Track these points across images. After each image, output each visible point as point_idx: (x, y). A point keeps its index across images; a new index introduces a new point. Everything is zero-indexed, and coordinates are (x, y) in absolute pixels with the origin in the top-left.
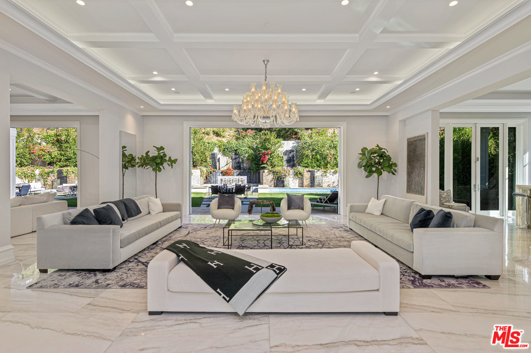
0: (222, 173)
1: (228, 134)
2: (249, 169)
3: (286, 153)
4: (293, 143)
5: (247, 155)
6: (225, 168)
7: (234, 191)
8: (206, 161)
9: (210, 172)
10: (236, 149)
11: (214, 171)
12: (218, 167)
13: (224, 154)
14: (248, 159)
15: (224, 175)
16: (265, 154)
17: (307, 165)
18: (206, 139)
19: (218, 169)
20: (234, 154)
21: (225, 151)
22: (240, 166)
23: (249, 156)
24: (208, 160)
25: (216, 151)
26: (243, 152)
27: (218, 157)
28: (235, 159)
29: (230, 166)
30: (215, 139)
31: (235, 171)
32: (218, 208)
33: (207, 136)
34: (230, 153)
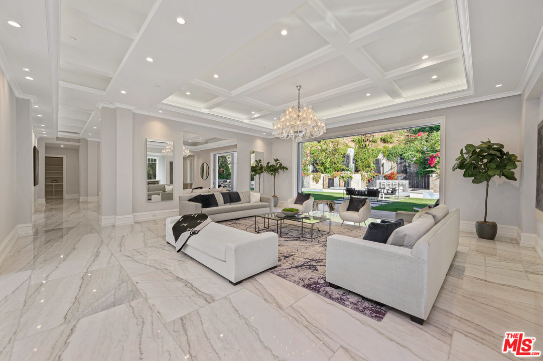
0: (385, 177)
1: (397, 139)
2: (417, 173)
5: (415, 159)
6: (390, 172)
8: (369, 167)
9: (373, 176)
10: (401, 153)
11: (377, 176)
12: (382, 171)
13: (389, 159)
14: (415, 163)
15: (387, 179)
16: (433, 157)
18: (372, 146)
19: (382, 173)
20: (399, 158)
22: (406, 170)
23: (417, 160)
24: (372, 165)
25: (380, 156)
26: (410, 156)
27: (382, 162)
28: (401, 163)
29: (395, 170)
30: (381, 146)
31: (400, 175)
34: (395, 158)
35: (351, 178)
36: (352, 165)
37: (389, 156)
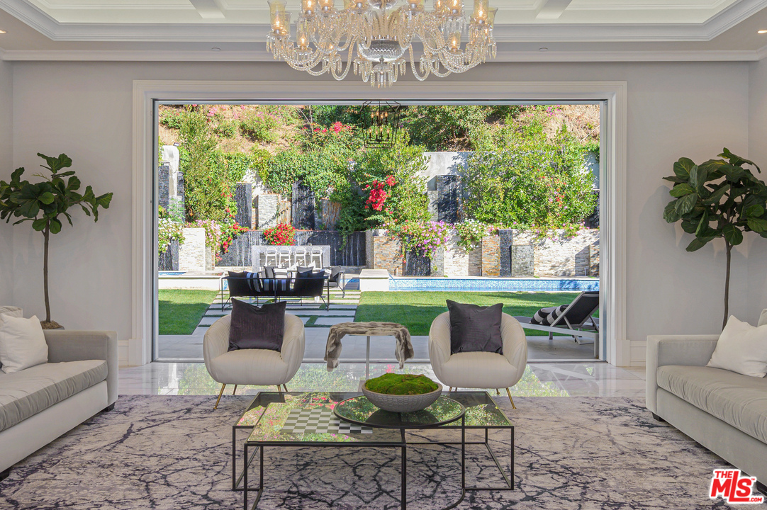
0: (264, 236)
1: (281, 133)
2: (337, 227)
3: (436, 183)
4: (455, 158)
5: (330, 190)
6: (274, 224)
7: (292, 287)
8: (221, 207)
9: (233, 235)
10: (301, 173)
11: (242, 233)
12: (253, 221)
13: (270, 187)
14: (333, 200)
15: (269, 243)
16: (378, 189)
17: (490, 216)
18: (222, 146)
19: (253, 226)
20: (295, 186)
21: (272, 177)
22: (311, 219)
23: (336, 192)
24: (228, 201)
25: (248, 178)
26: (321, 181)
27: (254, 194)
28: (300, 200)
29: (286, 218)
30: (245, 147)
31: (299, 232)
32: (231, 348)
33: (225, 140)
34: (286, 185)
35: (179, 239)
36: (176, 199)
37: (271, 177)
